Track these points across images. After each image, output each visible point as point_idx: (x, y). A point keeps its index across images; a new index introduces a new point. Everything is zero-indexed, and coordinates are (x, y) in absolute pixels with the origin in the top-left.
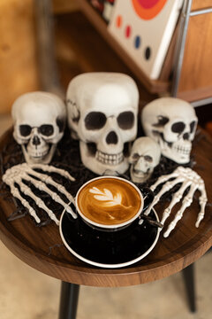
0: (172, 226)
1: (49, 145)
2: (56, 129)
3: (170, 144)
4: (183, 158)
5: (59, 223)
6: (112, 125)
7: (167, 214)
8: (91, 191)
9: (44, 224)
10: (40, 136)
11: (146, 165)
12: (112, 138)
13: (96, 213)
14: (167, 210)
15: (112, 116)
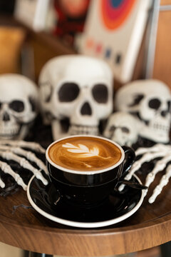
0: (158, 191)
1: (20, 124)
2: (28, 106)
3: (147, 123)
4: (161, 136)
5: (26, 188)
6: (86, 95)
7: (150, 179)
8: (64, 146)
9: (9, 189)
10: (11, 112)
11: (124, 138)
12: (86, 110)
13: (70, 163)
14: (150, 175)
15: (86, 87)
